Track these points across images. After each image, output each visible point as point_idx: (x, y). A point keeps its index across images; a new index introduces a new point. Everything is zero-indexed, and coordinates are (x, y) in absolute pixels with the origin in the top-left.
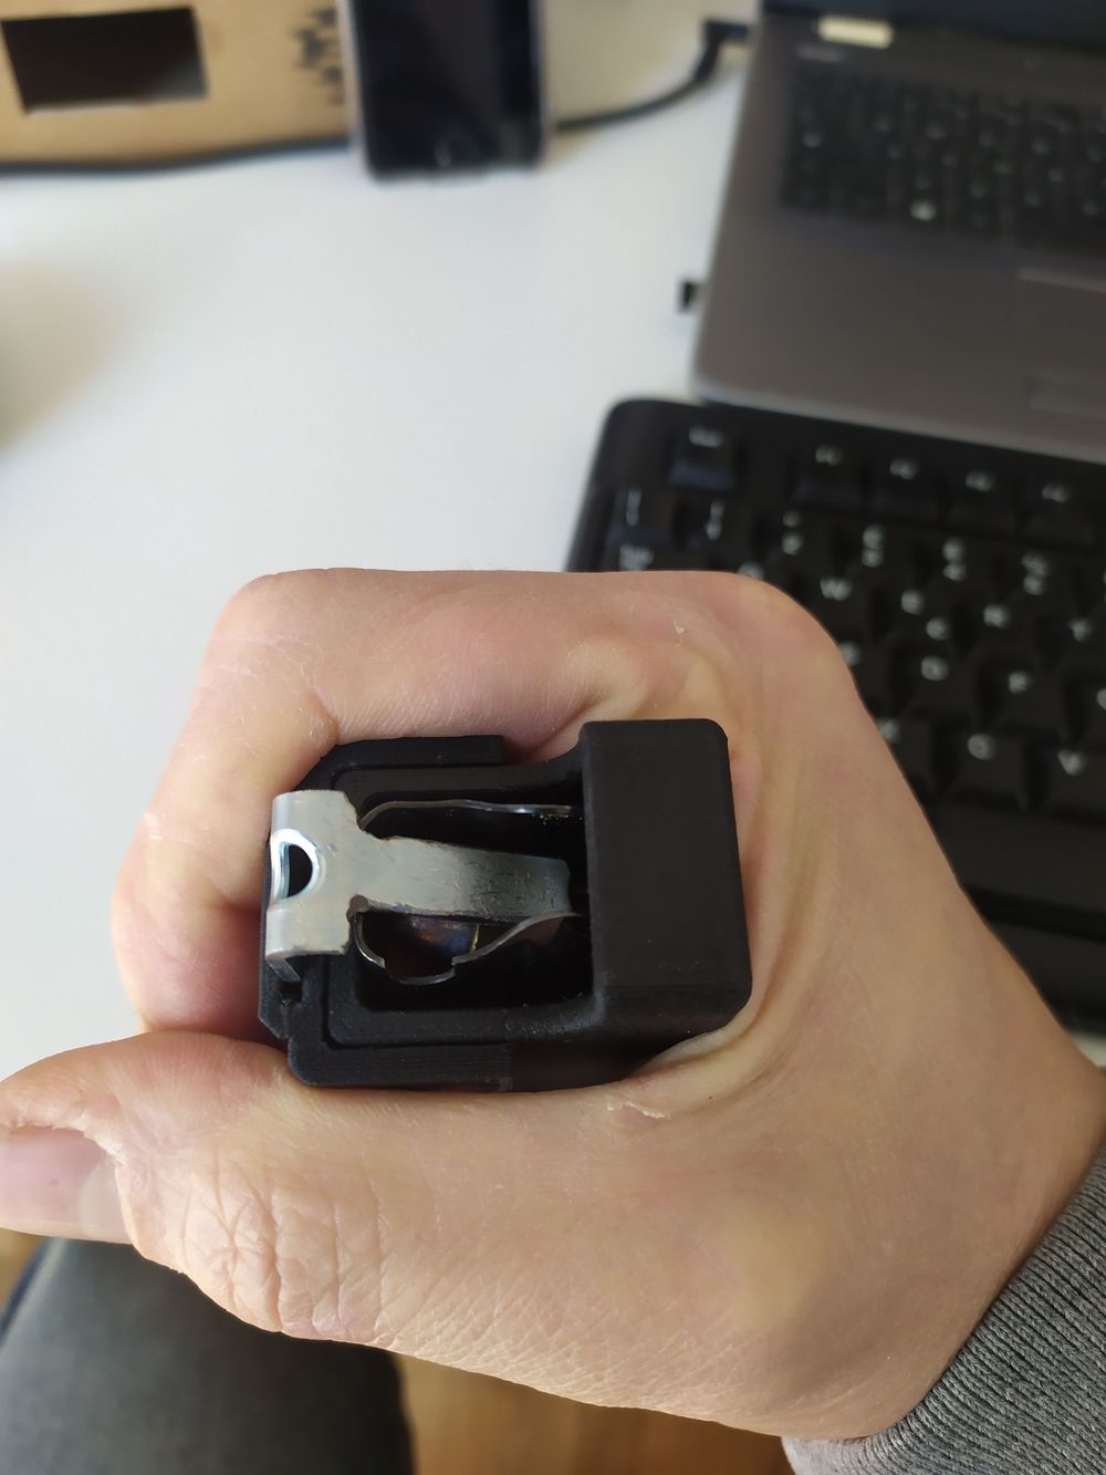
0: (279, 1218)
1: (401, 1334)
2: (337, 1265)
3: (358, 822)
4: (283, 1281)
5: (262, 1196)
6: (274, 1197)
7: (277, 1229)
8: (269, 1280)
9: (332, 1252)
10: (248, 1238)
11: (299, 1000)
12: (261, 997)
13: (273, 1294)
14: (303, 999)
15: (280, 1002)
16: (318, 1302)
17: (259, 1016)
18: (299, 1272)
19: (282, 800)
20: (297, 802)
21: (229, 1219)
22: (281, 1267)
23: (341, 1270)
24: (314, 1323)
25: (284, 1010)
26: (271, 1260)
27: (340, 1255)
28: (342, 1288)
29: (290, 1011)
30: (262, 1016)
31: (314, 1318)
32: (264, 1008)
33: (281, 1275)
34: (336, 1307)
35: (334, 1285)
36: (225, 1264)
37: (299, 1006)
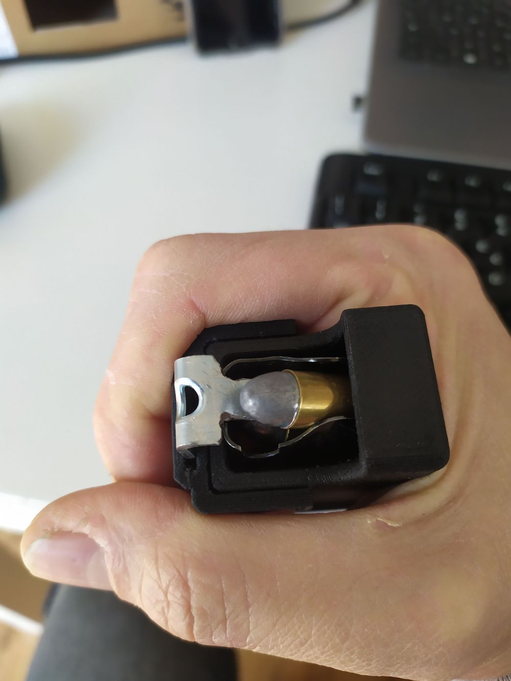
0: (191, 585)
1: (261, 644)
2: (225, 609)
3: (222, 372)
4: (195, 619)
5: (182, 573)
6: (189, 574)
7: (191, 592)
8: (187, 618)
9: (222, 603)
10: (175, 595)
11: (195, 468)
12: (174, 467)
13: (190, 626)
14: (197, 468)
15: (185, 470)
16: (215, 629)
17: (174, 478)
18: (203, 614)
19: (180, 362)
20: (188, 362)
21: (164, 585)
22: (194, 612)
23: (227, 612)
24: (213, 640)
25: (187, 474)
26: (188, 608)
27: (226, 604)
28: (228, 622)
29: (190, 474)
30: (176, 478)
31: (213, 637)
32: (176, 473)
33: (194, 616)
34: (226, 632)
35: (224, 621)
36: (163, 609)
37: (195, 472)
